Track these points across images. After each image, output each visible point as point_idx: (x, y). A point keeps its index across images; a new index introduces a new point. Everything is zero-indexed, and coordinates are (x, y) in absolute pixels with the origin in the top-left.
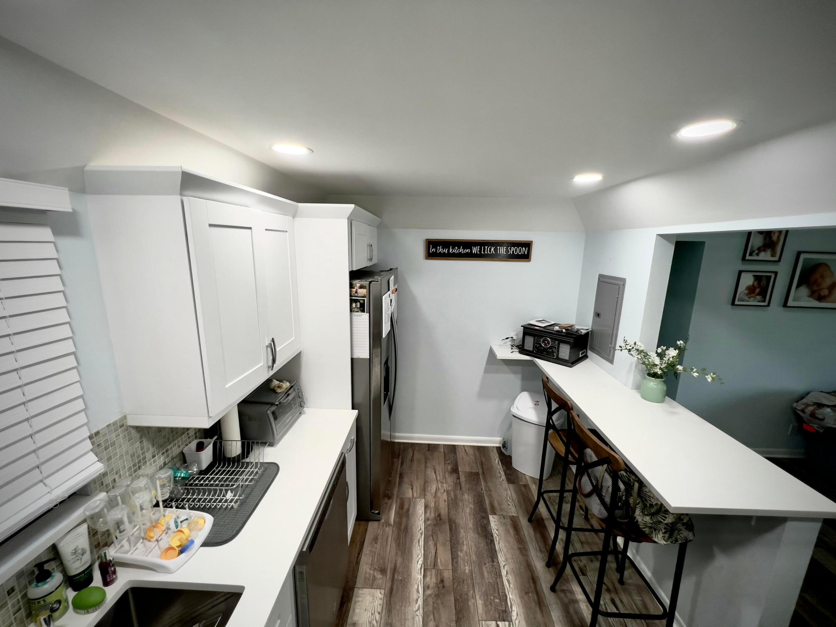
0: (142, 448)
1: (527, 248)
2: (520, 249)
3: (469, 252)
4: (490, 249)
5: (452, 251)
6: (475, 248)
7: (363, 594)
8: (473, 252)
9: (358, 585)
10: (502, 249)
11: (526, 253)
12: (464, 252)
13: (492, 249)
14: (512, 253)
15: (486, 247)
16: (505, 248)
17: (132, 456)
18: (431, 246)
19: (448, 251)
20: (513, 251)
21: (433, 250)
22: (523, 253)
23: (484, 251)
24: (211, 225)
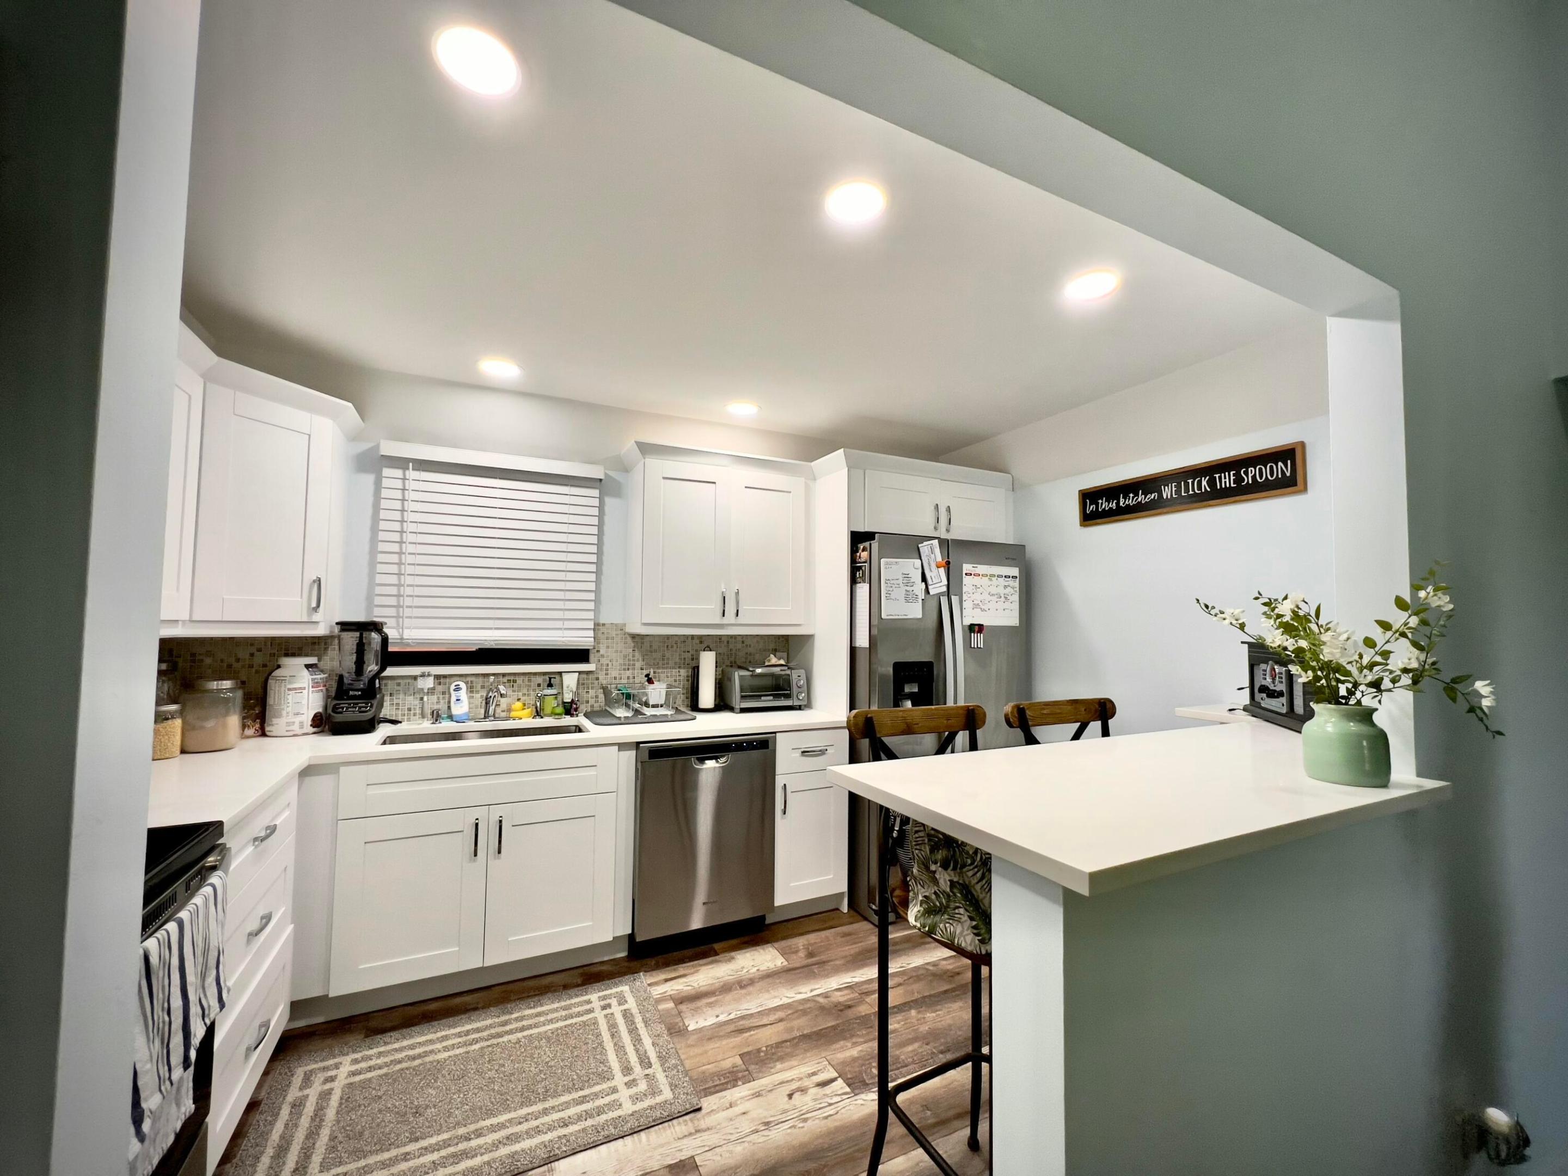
0: (633, 656)
1: (1289, 461)
2: (1271, 468)
3: (1156, 498)
4: (1200, 483)
5: (1124, 504)
6: (1166, 487)
7: (769, 951)
8: (1165, 497)
9: (776, 945)
10: (1225, 478)
11: (1288, 474)
12: (1146, 499)
13: (1204, 483)
14: (1250, 482)
15: (1190, 481)
16: (1232, 473)
17: (625, 656)
18: (1088, 501)
19: (1118, 504)
20: (1254, 477)
21: (1091, 509)
22: (1280, 476)
23: (1187, 490)
24: (664, 478)
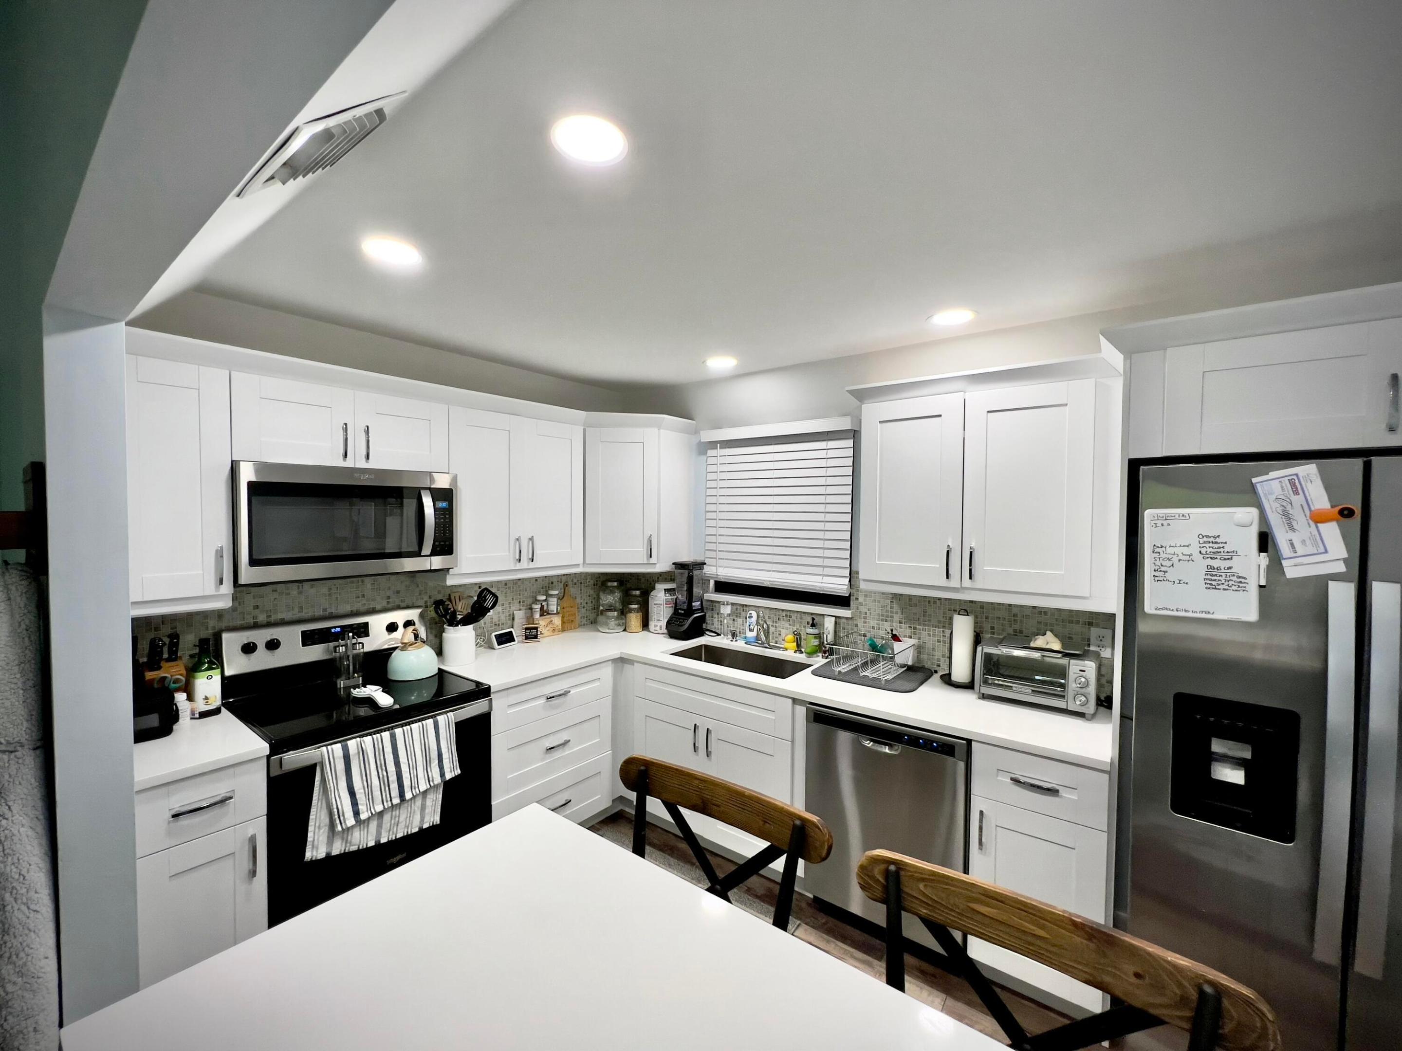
24: (881, 422)
